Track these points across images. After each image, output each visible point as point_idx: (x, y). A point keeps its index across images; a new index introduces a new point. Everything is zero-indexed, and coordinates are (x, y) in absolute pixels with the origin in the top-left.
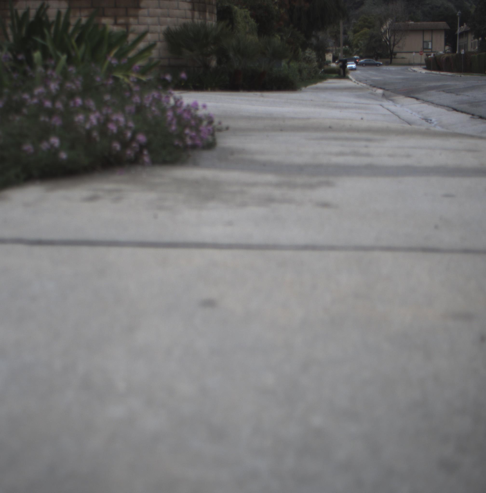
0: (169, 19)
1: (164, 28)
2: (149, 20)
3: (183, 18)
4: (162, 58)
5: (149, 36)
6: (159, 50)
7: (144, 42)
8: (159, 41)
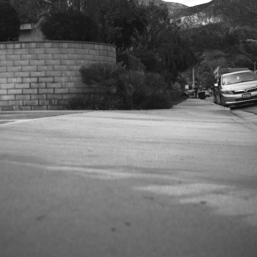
0: (82, 61)
1: (79, 67)
2: (68, 62)
3: (93, 60)
4: (78, 88)
5: (69, 73)
6: (76, 82)
7: (65, 76)
8: (76, 76)
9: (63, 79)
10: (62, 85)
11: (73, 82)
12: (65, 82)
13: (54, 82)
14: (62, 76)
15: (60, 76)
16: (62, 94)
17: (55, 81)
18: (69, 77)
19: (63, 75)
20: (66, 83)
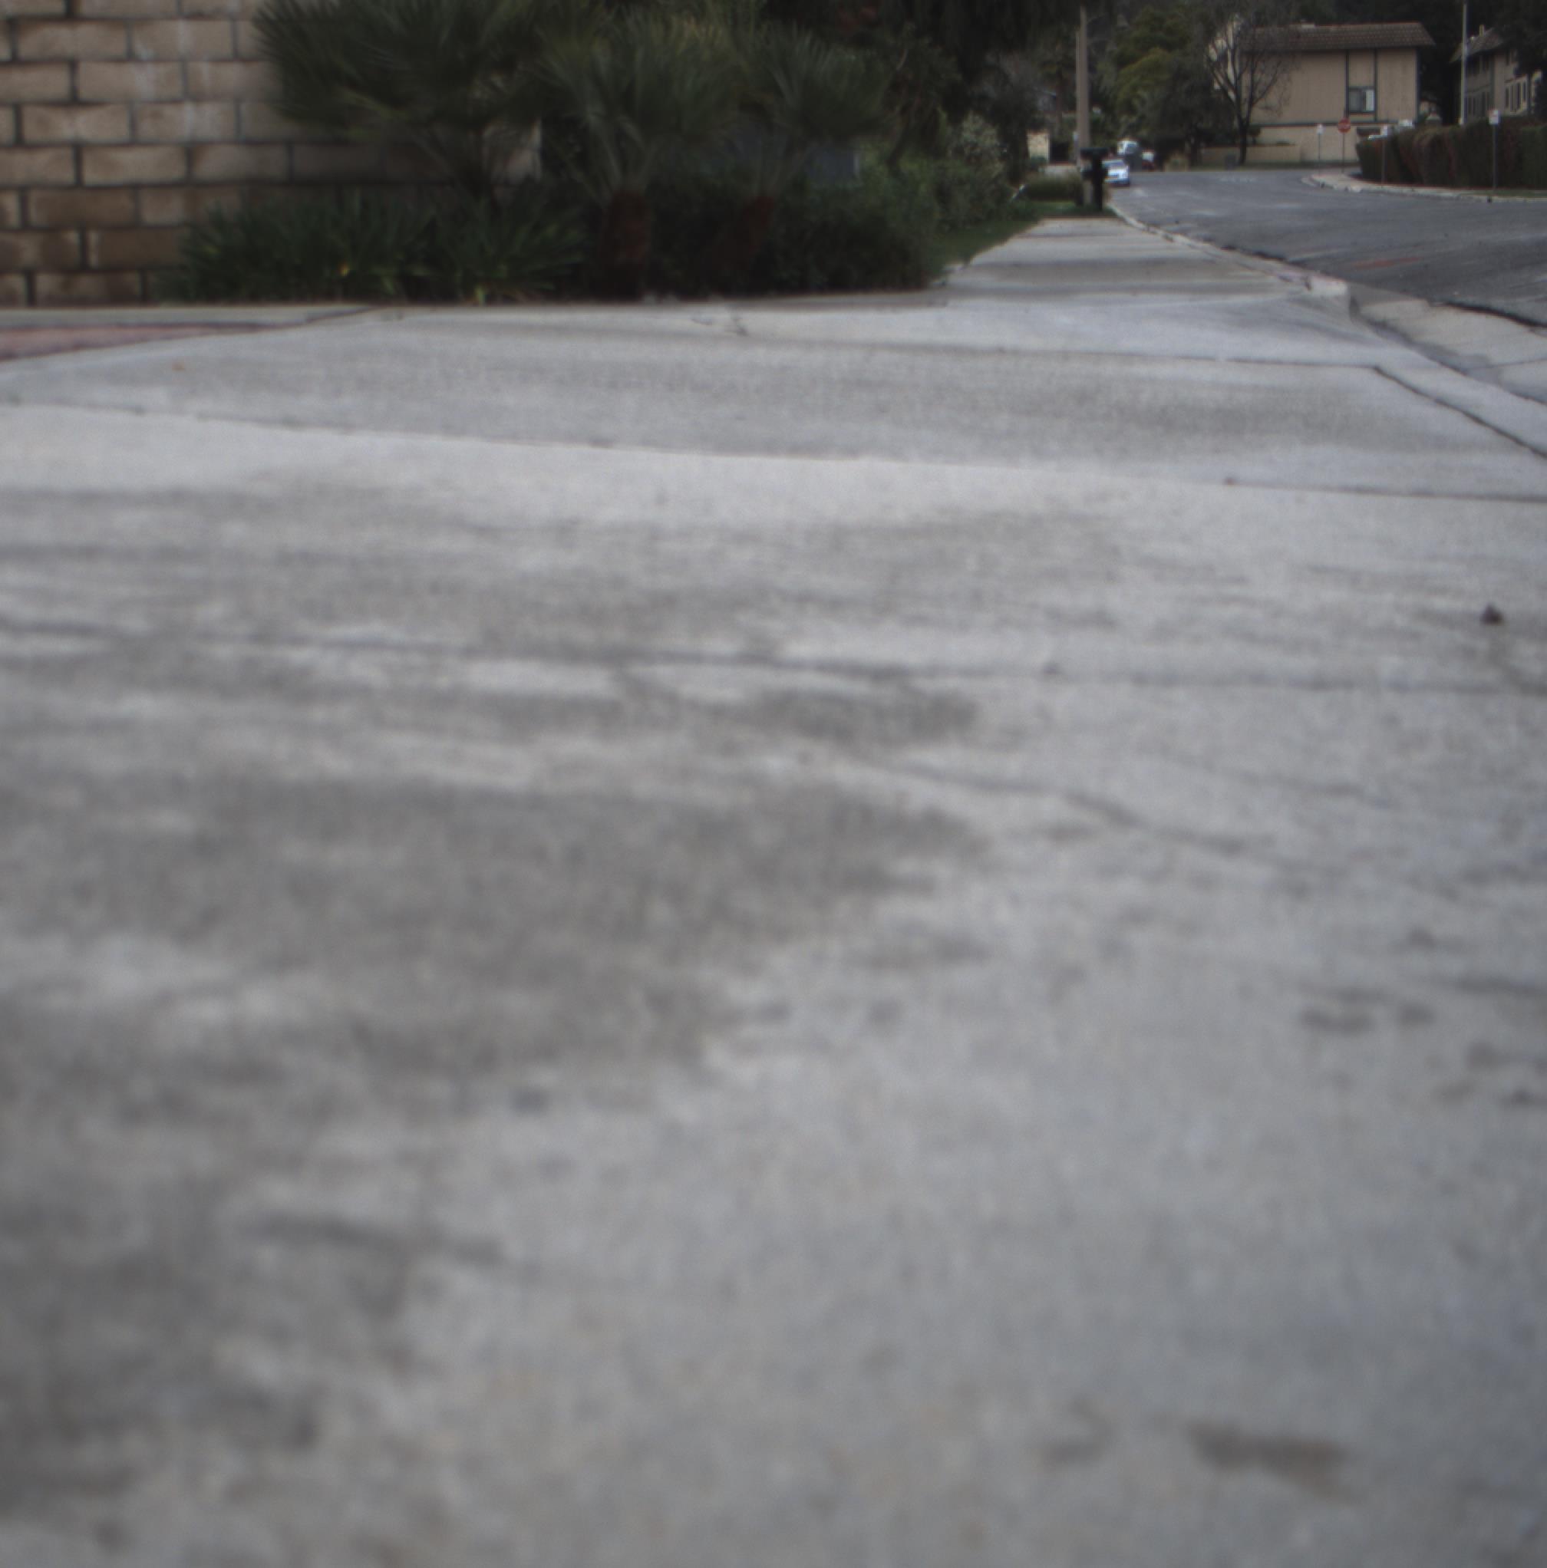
4: (251, 143)
5: (184, 34)
6: (238, 101)
7: (157, 60)
8: (237, 57)
9: (143, 80)
10: (133, 125)
11: (216, 97)
12: (160, 102)
13: (74, 102)
14: (130, 57)
15: (118, 60)
16: (135, 188)
17: (84, 93)
18: (183, 61)
19: (142, 50)
20: (169, 111)
